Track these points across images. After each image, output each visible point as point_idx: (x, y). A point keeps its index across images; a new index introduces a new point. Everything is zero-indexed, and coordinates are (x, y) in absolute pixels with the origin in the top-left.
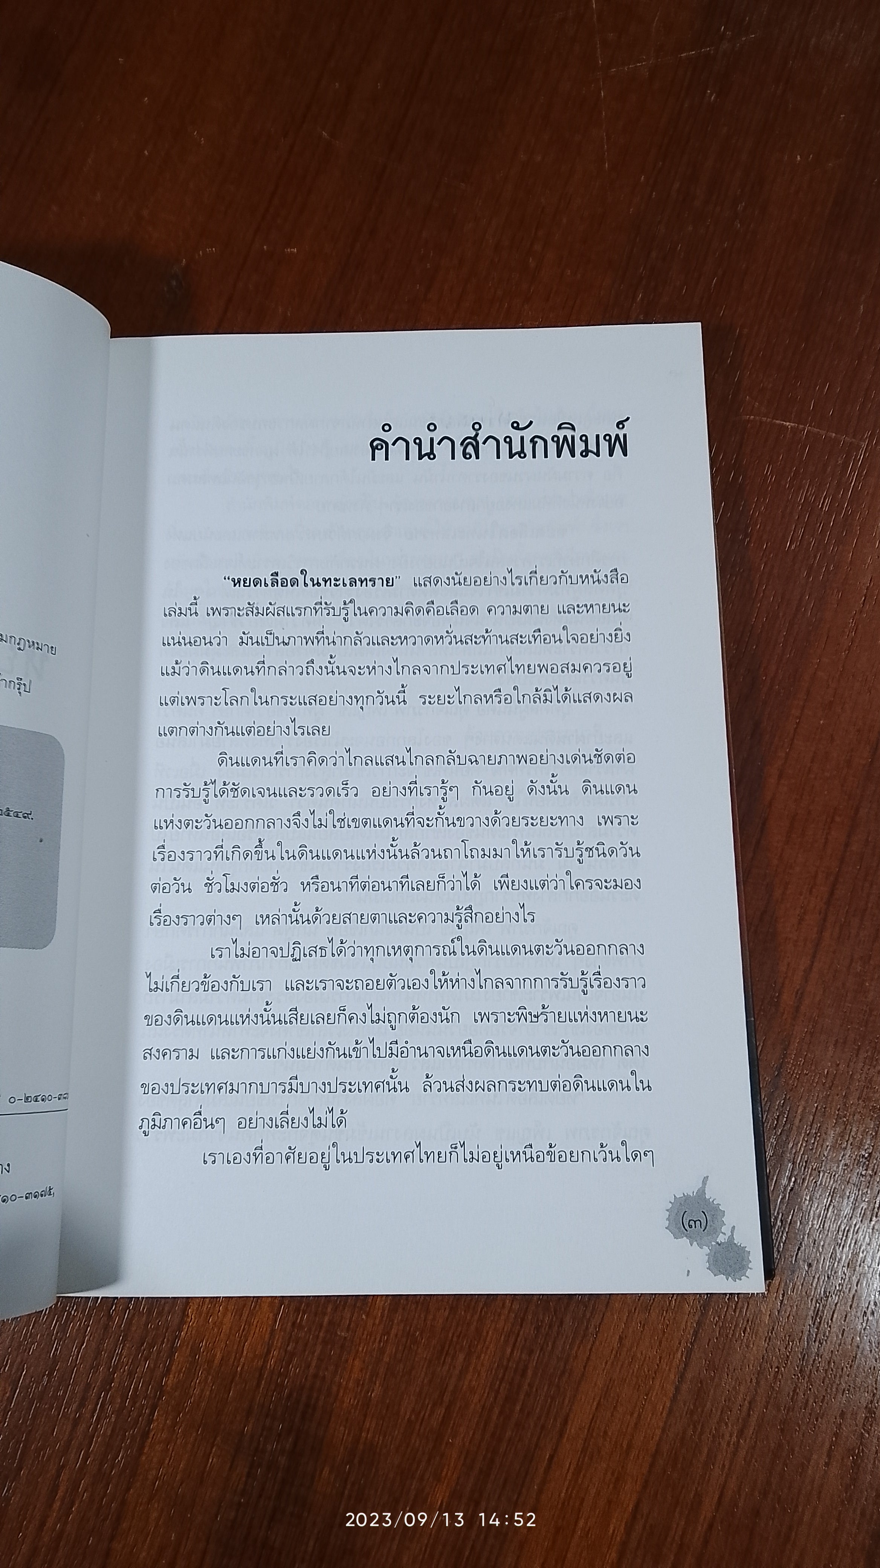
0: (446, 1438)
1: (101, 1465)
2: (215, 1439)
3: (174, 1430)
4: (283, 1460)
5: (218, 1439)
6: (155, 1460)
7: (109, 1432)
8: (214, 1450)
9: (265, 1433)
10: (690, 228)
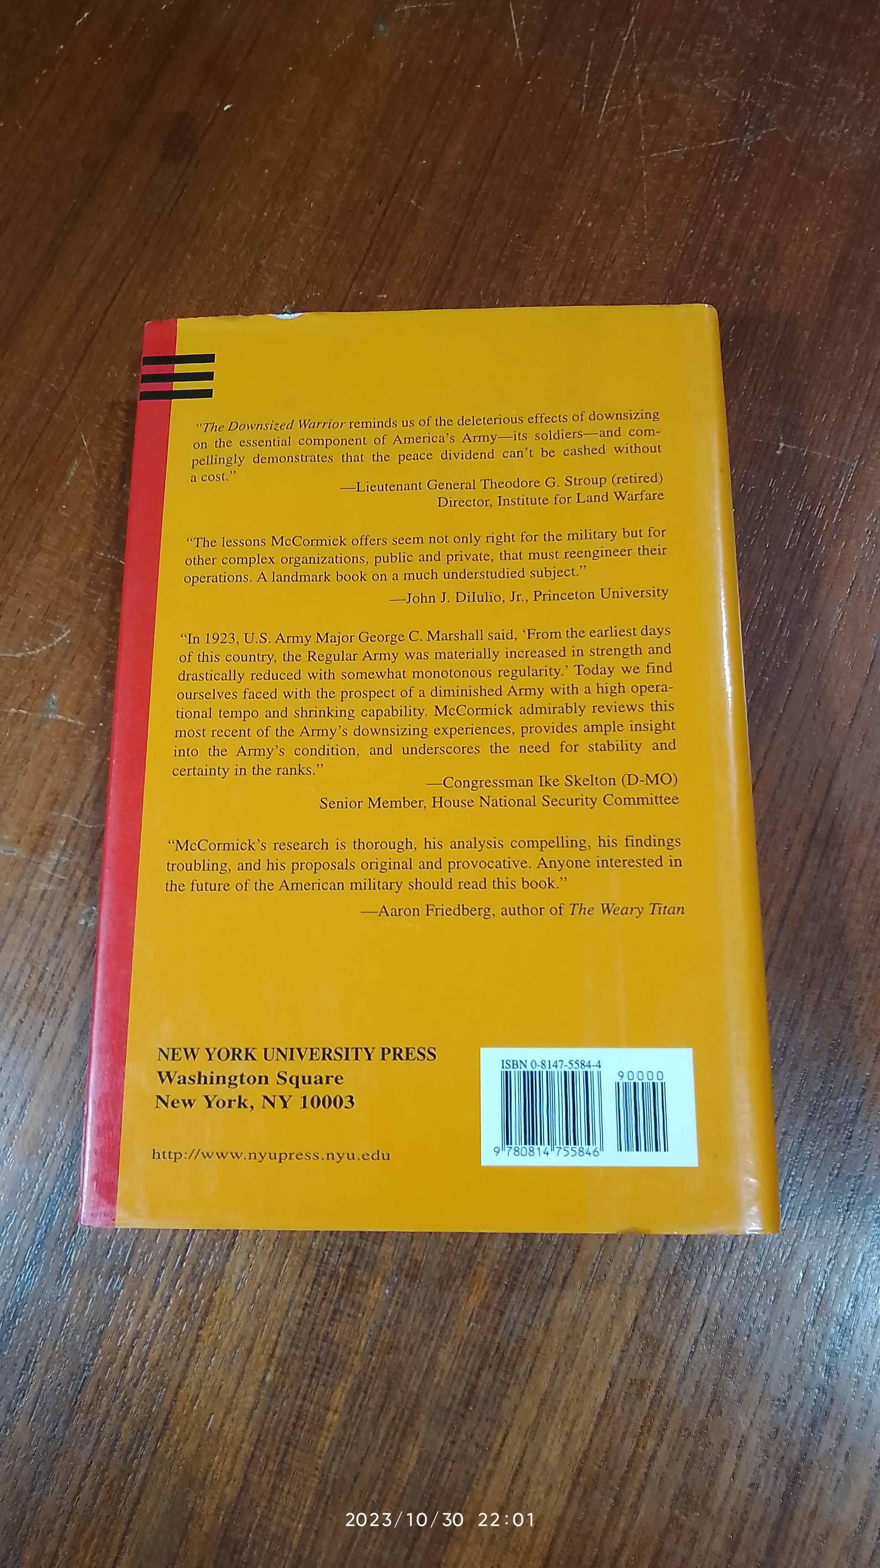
0: (478, 1260)
1: (194, 1268)
2: (288, 1251)
3: (255, 1243)
4: (342, 1270)
5: (290, 1252)
6: (238, 1266)
7: (202, 1241)
8: (287, 1261)
9: (329, 1248)
10: (714, 284)
